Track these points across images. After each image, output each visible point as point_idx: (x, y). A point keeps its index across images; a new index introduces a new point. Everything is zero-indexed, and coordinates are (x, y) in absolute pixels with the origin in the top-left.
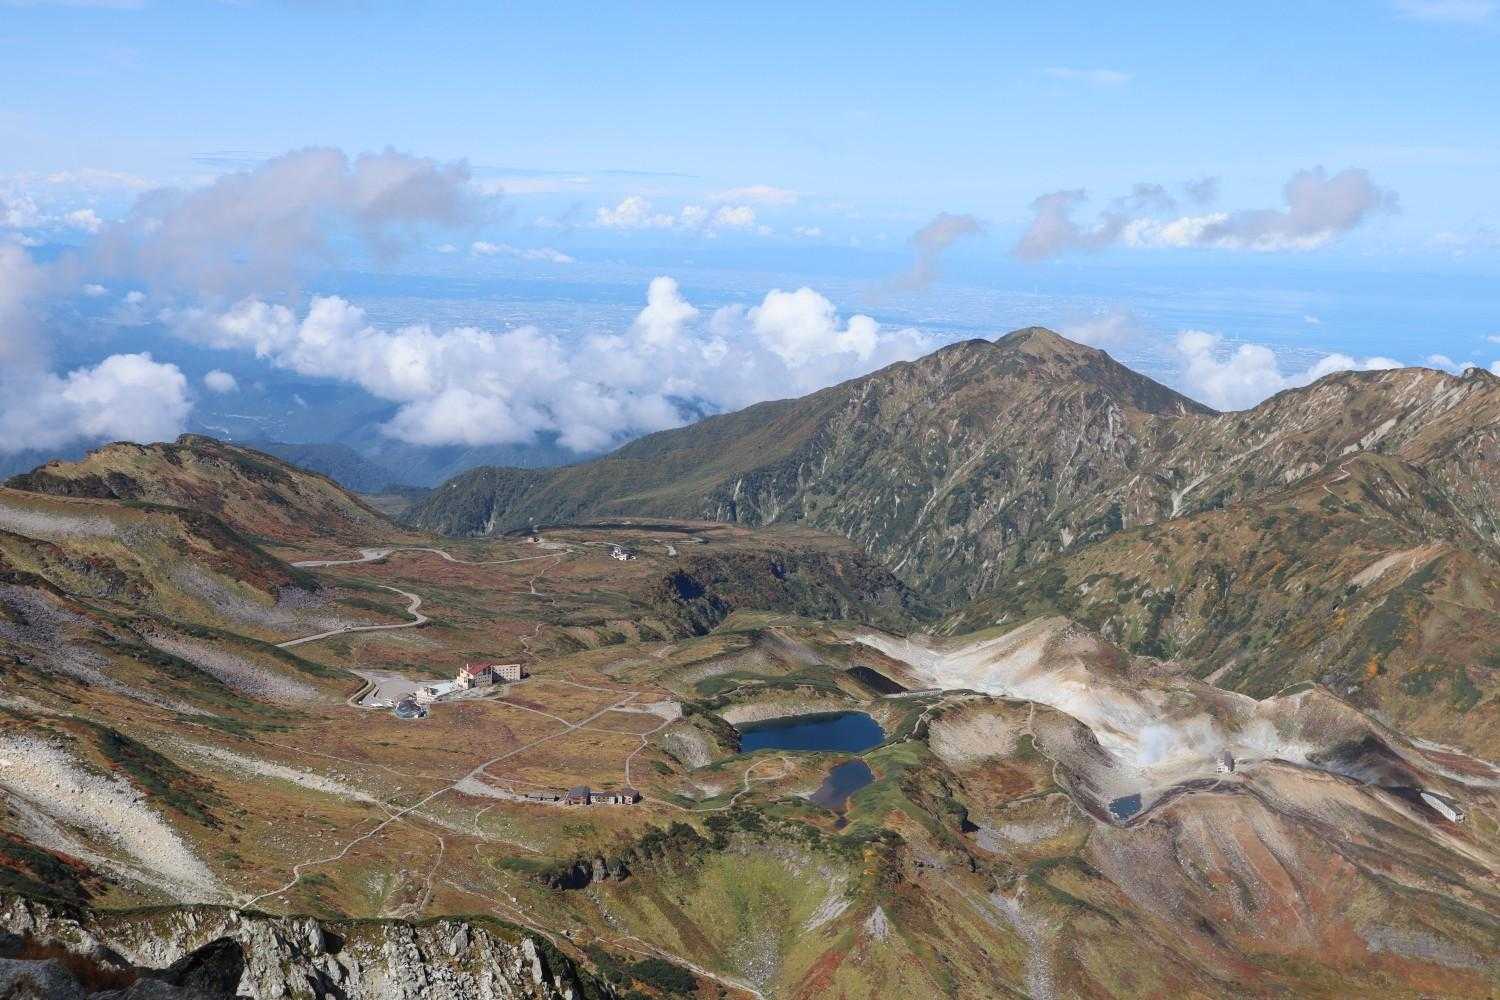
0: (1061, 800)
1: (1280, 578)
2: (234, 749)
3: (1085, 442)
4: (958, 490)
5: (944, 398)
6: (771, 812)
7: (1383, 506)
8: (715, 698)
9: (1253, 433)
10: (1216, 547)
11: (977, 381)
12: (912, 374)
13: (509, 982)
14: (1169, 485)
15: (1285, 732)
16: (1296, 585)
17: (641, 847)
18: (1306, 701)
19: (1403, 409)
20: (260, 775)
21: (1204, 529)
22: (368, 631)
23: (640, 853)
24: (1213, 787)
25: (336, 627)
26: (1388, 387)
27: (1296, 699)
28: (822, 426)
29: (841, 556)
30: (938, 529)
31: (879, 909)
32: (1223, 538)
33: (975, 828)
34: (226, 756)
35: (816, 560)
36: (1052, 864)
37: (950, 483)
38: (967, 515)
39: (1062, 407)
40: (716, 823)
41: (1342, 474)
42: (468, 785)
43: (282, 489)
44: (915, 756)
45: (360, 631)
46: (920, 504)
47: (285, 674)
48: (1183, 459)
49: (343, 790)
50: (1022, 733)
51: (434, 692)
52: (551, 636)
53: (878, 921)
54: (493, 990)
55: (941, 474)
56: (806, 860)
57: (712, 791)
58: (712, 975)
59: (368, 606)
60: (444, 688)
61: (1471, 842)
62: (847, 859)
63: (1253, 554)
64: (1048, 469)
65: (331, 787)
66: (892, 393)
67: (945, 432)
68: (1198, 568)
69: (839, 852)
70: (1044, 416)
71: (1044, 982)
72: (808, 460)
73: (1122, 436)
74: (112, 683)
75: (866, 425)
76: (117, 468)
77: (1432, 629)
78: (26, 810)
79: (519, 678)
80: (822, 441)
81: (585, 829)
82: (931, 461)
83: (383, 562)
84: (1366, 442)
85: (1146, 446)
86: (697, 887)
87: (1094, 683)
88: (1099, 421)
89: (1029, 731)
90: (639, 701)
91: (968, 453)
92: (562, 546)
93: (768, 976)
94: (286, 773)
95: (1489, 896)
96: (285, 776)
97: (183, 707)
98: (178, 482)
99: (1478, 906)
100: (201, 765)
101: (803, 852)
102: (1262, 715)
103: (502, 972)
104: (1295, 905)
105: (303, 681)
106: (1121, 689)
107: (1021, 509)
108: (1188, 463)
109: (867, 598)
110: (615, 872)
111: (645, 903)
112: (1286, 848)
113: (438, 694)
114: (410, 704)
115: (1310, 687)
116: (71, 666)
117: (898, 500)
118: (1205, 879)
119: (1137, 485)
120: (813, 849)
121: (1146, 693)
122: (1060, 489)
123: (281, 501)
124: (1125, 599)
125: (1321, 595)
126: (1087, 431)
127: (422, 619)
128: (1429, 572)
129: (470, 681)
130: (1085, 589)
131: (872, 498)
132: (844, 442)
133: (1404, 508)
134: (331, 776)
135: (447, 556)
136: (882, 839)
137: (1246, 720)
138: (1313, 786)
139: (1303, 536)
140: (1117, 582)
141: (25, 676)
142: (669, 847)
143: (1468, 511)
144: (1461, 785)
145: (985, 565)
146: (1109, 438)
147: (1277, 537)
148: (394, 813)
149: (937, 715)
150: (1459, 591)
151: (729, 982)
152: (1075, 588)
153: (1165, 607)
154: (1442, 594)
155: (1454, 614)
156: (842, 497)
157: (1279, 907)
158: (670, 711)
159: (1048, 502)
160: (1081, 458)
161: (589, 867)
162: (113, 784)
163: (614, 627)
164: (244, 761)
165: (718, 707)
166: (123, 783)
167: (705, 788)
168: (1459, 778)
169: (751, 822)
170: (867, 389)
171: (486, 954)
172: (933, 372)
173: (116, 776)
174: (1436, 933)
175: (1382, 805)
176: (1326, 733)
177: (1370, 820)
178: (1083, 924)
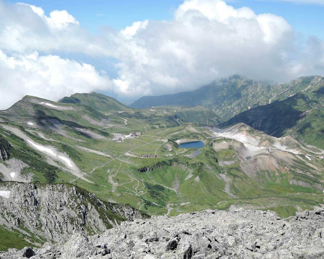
0: (235, 157)
2: (87, 147)
3: (254, 90)
6: (180, 159)
7: (306, 102)
8: (175, 138)
9: (285, 88)
13: (69, 194)
14: (269, 98)
15: (282, 144)
16: (288, 117)
17: (156, 165)
18: (286, 138)
19: (313, 83)
20: (91, 152)
22: (117, 126)
24: (264, 155)
25: (111, 126)
26: (310, 79)
27: (285, 138)
29: (207, 112)
30: (226, 106)
31: (198, 176)
33: (218, 162)
34: (86, 149)
35: (202, 112)
36: (231, 169)
38: (232, 104)
40: (170, 161)
41: (299, 96)
42: (127, 154)
43: (105, 101)
44: (209, 149)
45: (115, 126)
48: (271, 93)
49: (105, 155)
50: (230, 145)
51: (125, 137)
52: (150, 127)
53: (197, 179)
54: (66, 195)
56: (186, 168)
57: (171, 155)
58: (168, 188)
59: (117, 122)
60: (127, 136)
61: (313, 164)
62: (193, 167)
63: (281, 111)
64: (247, 95)
65: (103, 154)
67: (228, 88)
68: (271, 114)
69: (192, 166)
71: (228, 189)
73: (261, 89)
74: (68, 136)
79: (140, 135)
81: (146, 161)
84: (305, 90)
85: (265, 91)
86: (166, 172)
87: (247, 135)
88: (257, 86)
89: (231, 144)
90: (160, 139)
92: (155, 110)
93: (178, 188)
94: (96, 152)
95: (314, 174)
96: (95, 152)
97: (80, 140)
99: (312, 176)
100: (80, 150)
101: (185, 166)
102: (278, 141)
103: (68, 193)
104: (277, 176)
106: (252, 136)
107: (241, 102)
108: (272, 94)
109: (211, 119)
110: (151, 169)
111: (157, 175)
112: (277, 166)
113: (125, 138)
114: (120, 139)
115: (288, 136)
116: (61, 133)
118: (261, 171)
119: (263, 98)
120: (187, 165)
121: (257, 137)
122: (249, 99)
123: (104, 103)
125: (293, 118)
126: (254, 88)
127: (126, 124)
129: (131, 135)
133: (310, 102)
134: (103, 152)
135: (134, 112)
136: (200, 164)
137: (275, 142)
138: (284, 154)
141: (52, 135)
142: (161, 165)
143: (323, 103)
144: (314, 154)
145: (234, 113)
146: (258, 89)
148: (113, 159)
149: (214, 141)
150: (318, 118)
151: (171, 189)
154: (315, 118)
155: (317, 122)
157: (274, 176)
158: (166, 141)
159: (247, 101)
160: (253, 93)
161: (147, 168)
162: (64, 154)
163: (162, 125)
164: (88, 150)
165: (175, 140)
166: (65, 154)
167: (170, 154)
168: (313, 152)
169: (176, 161)
171: (65, 189)
173: (64, 152)
174: (302, 181)
175: (297, 158)
176: (290, 144)
177: (294, 160)
178: (236, 179)
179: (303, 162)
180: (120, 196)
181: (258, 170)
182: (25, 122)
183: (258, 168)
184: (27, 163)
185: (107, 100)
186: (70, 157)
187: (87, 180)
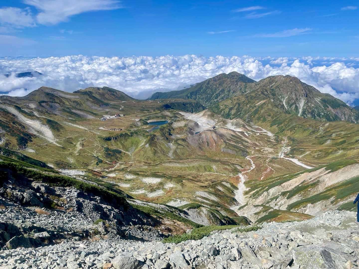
1: (247, 104)
2: (72, 123)
3: (235, 87)
4: (217, 94)
6: (140, 132)
7: (264, 95)
10: (239, 101)
15: (233, 124)
16: (248, 106)
19: (276, 81)
20: (74, 126)
21: (238, 98)
23: (119, 136)
24: (208, 131)
25: (108, 110)
26: (275, 78)
28: (201, 86)
29: (194, 103)
30: (213, 99)
32: (240, 99)
33: (172, 135)
34: (70, 124)
35: (190, 104)
36: (179, 139)
38: (218, 98)
40: (132, 133)
42: (101, 128)
43: (115, 94)
46: (212, 96)
47: (91, 115)
52: (140, 112)
53: (147, 145)
55: (215, 92)
56: (142, 138)
58: (125, 152)
59: (115, 108)
60: (111, 117)
61: (248, 138)
62: (147, 138)
63: (244, 101)
64: (229, 91)
65: (83, 128)
66: (211, 81)
67: (216, 86)
68: (236, 103)
70: (230, 84)
71: (171, 154)
72: (199, 90)
73: (240, 86)
74: (61, 115)
75: (207, 86)
76: (90, 90)
77: (262, 111)
78: (31, 128)
79: (123, 116)
80: (201, 88)
81: (113, 133)
82: (214, 90)
83: (124, 103)
84: (270, 86)
86: (127, 141)
87: (208, 118)
88: (237, 84)
89: (187, 123)
90: (135, 119)
91: (219, 89)
93: (132, 152)
94: (78, 126)
95: (245, 145)
97: (70, 118)
98: (98, 92)
99: (242, 147)
100: (65, 125)
102: (230, 122)
104: (214, 145)
105: (93, 116)
106: (212, 119)
109: (198, 109)
110: (114, 139)
111: (118, 143)
114: (104, 119)
115: (239, 119)
116: (55, 113)
117: (209, 96)
118: (203, 142)
119: (239, 93)
121: (215, 119)
123: (114, 95)
124: (226, 108)
125: (251, 107)
127: (121, 109)
128: (264, 104)
129: (115, 116)
130: (221, 107)
131: (206, 95)
132: (204, 88)
133: (268, 95)
135: (134, 102)
137: (228, 123)
138: (225, 131)
139: (251, 99)
140: (226, 105)
141: (46, 114)
142: (124, 136)
143: (279, 95)
146: (238, 87)
147: (248, 99)
148: (89, 131)
150: (268, 106)
151: (127, 152)
152: (220, 106)
153: (231, 109)
154: (265, 106)
155: (266, 109)
156: (202, 95)
157: (212, 146)
158: (138, 120)
160: (234, 89)
161: (111, 138)
165: (147, 120)
166: (47, 126)
169: (136, 133)
170: (208, 81)
174: (231, 149)
175: (236, 134)
176: (238, 125)
177: (232, 135)
178: (179, 147)
179: (240, 136)
180: (78, 156)
181: (201, 141)
182: (28, 104)
183: (201, 140)
184: (5, 130)
185: (116, 93)
186: (50, 128)
187: (57, 145)
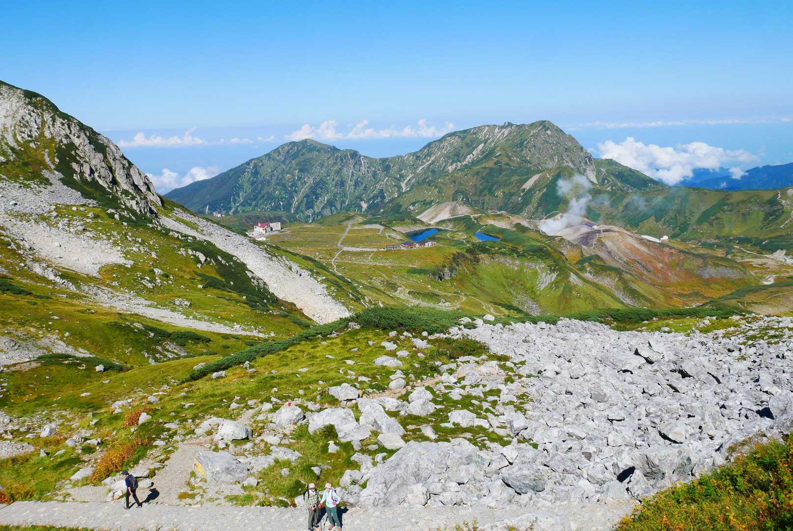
1: (491, 192)
3: (354, 171)
4: (307, 196)
5: (289, 163)
9: (424, 158)
11: (302, 155)
12: (270, 158)
14: (399, 180)
16: (499, 193)
17: (454, 262)
19: (485, 140)
23: (455, 265)
28: (235, 181)
30: (302, 212)
31: (572, 273)
32: (462, 181)
37: (301, 194)
38: (313, 205)
39: (342, 160)
40: (470, 252)
46: (291, 204)
53: (575, 278)
55: (296, 192)
56: (517, 262)
62: (539, 257)
63: (475, 185)
64: (342, 183)
66: (263, 165)
67: (293, 175)
68: (456, 193)
69: (533, 255)
70: (335, 164)
71: (629, 300)
72: (234, 195)
73: (369, 167)
75: (255, 179)
82: (290, 187)
84: (475, 153)
85: (379, 170)
88: (358, 163)
91: (306, 182)
104: (663, 268)
107: (335, 199)
108: (403, 171)
112: (644, 249)
117: (282, 203)
118: (627, 263)
122: (349, 190)
126: (354, 167)
130: (412, 208)
131: (271, 203)
132: (247, 186)
142: (462, 262)
156: (256, 206)
159: (345, 196)
160: (354, 178)
169: (482, 250)
170: (252, 165)
172: (278, 156)
181: (620, 261)
